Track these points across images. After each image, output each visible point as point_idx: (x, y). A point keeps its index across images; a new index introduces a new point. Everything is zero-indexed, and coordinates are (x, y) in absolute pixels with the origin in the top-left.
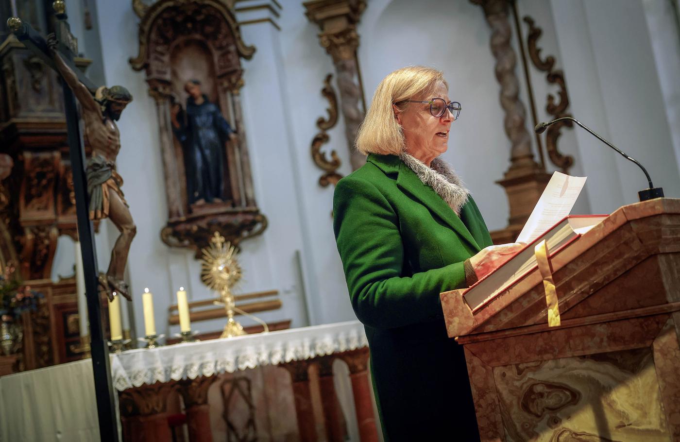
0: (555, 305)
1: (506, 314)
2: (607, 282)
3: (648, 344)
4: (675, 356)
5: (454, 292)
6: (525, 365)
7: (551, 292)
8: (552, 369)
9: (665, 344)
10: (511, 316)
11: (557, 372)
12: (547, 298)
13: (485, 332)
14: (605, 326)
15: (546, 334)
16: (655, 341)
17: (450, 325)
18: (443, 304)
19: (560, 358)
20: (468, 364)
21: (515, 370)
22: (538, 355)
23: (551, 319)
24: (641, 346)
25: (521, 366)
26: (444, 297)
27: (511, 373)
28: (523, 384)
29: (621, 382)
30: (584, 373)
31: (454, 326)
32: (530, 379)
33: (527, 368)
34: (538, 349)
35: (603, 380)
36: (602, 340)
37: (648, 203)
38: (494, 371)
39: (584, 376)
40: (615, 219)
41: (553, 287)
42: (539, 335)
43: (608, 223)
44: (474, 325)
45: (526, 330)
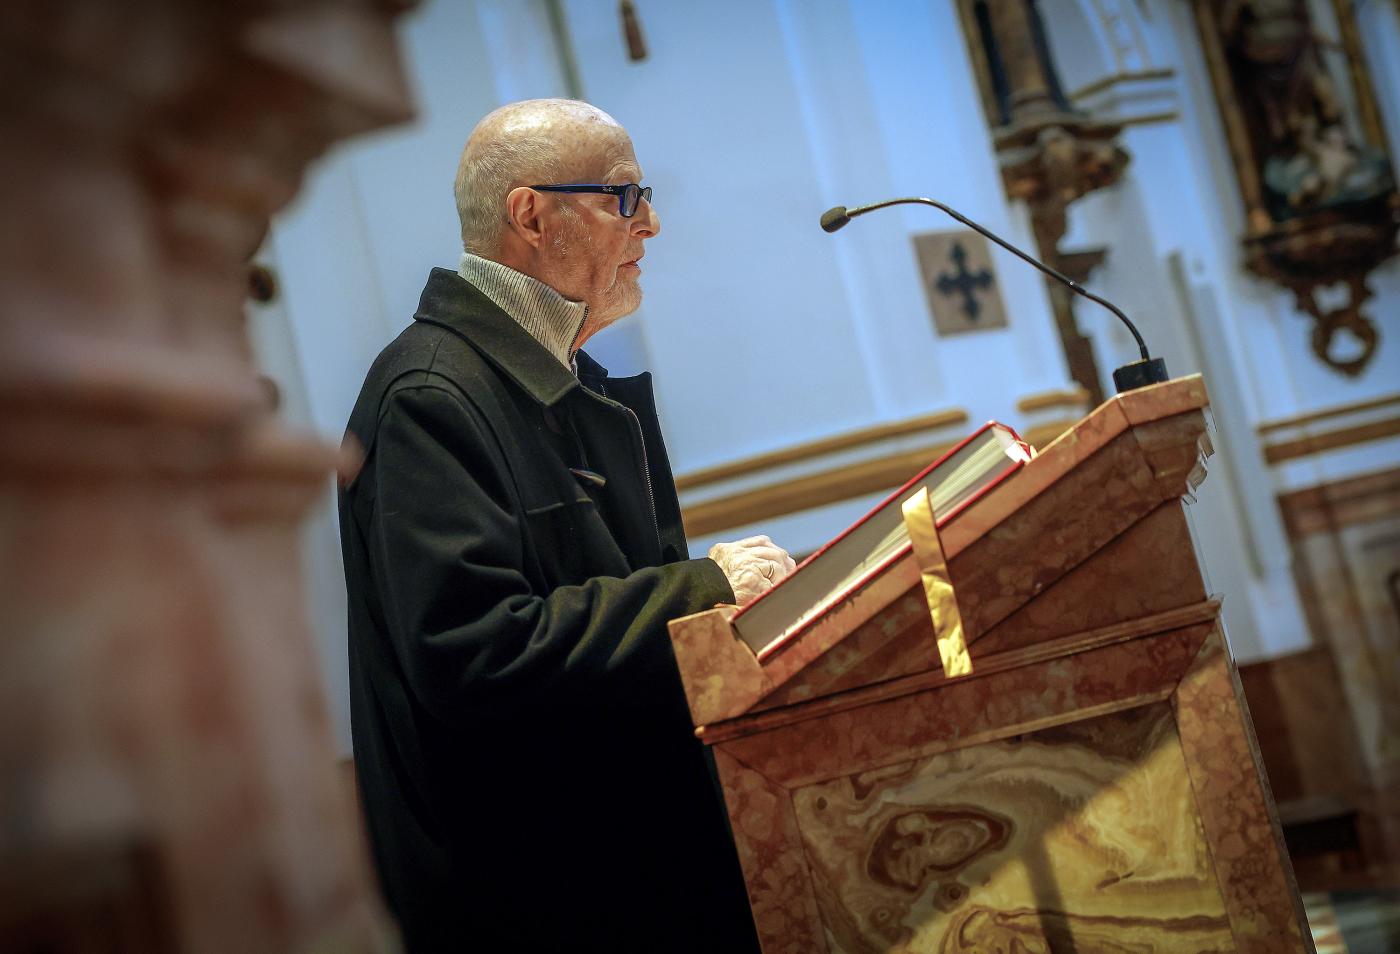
0: (952, 630)
1: (842, 657)
2: (1073, 565)
3: (1165, 693)
4: (1227, 712)
5: (706, 616)
6: (874, 775)
7: (942, 600)
8: (939, 776)
9: (1203, 688)
10: (853, 658)
11: (955, 779)
12: (935, 614)
13: (789, 702)
14: (1067, 663)
15: (928, 698)
16: (1181, 684)
17: (701, 697)
18: (679, 648)
19: (959, 750)
20: (727, 791)
21: (848, 790)
22: (910, 747)
23: (950, 659)
24: (1149, 698)
25: (864, 779)
26: (680, 630)
27: (839, 798)
28: (871, 819)
29: (1106, 784)
30: (1021, 774)
31: (710, 698)
32: (887, 805)
33: (880, 780)
34: (909, 733)
35: (1065, 784)
36: (1062, 696)
37: (1175, 385)
38: (795, 800)
39: (1019, 781)
40: (1102, 424)
41: (948, 588)
42: (911, 700)
43: (1085, 433)
44: (765, 689)
45: (880, 693)
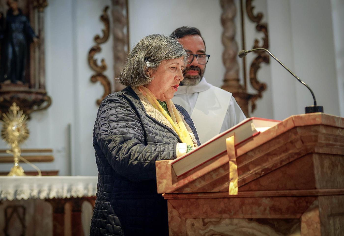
0: (235, 180)
1: (200, 182)
2: (274, 168)
3: (298, 216)
4: (317, 227)
5: (165, 161)
6: (209, 220)
7: (234, 170)
8: (227, 225)
9: (310, 218)
10: (203, 183)
11: (231, 227)
12: (231, 174)
13: (184, 192)
14: (269, 199)
15: (226, 200)
16: (303, 215)
17: (160, 185)
18: (157, 169)
19: (234, 218)
20: (169, 214)
21: (201, 222)
22: (219, 214)
23: (232, 189)
24: (293, 217)
25: (206, 220)
26: (158, 164)
27: (198, 224)
28: (206, 233)
30: (250, 231)
31: (162, 186)
32: (211, 230)
33: (210, 222)
34: (219, 210)
36: (265, 209)
37: (312, 115)
38: (187, 221)
39: (249, 233)
40: (286, 124)
41: (236, 167)
42: (222, 200)
43: (280, 126)
44: (177, 187)
45: (212, 195)
